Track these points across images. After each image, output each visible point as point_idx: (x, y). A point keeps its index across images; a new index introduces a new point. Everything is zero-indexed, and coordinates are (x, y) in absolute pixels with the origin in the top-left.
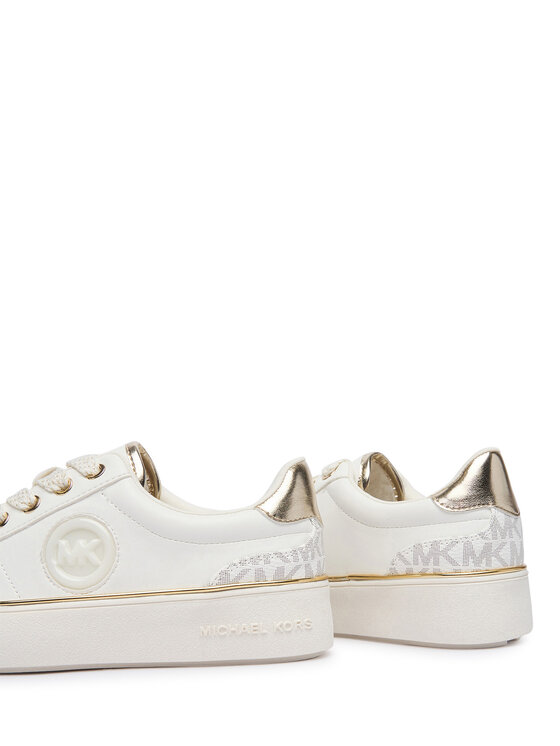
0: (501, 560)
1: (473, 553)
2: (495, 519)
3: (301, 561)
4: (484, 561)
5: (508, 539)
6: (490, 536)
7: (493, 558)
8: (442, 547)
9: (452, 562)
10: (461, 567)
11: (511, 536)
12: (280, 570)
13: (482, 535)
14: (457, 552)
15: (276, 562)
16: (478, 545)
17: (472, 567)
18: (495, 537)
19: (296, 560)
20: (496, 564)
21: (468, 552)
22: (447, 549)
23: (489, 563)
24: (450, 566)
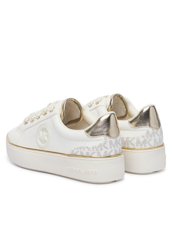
0: (150, 145)
1: (140, 143)
2: (148, 131)
3: (95, 151)
4: (143, 145)
5: (153, 138)
6: (146, 137)
7: (147, 144)
8: (130, 139)
9: (133, 145)
10: (136, 147)
11: (154, 136)
12: (88, 153)
13: (143, 136)
14: (134, 142)
15: (87, 150)
16: (142, 140)
17: (139, 147)
18: (148, 137)
19: (93, 150)
20: (148, 146)
21: (138, 142)
22: (131, 140)
23: (145, 146)
24: (132, 146)
